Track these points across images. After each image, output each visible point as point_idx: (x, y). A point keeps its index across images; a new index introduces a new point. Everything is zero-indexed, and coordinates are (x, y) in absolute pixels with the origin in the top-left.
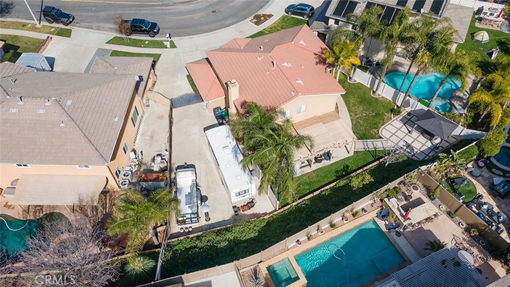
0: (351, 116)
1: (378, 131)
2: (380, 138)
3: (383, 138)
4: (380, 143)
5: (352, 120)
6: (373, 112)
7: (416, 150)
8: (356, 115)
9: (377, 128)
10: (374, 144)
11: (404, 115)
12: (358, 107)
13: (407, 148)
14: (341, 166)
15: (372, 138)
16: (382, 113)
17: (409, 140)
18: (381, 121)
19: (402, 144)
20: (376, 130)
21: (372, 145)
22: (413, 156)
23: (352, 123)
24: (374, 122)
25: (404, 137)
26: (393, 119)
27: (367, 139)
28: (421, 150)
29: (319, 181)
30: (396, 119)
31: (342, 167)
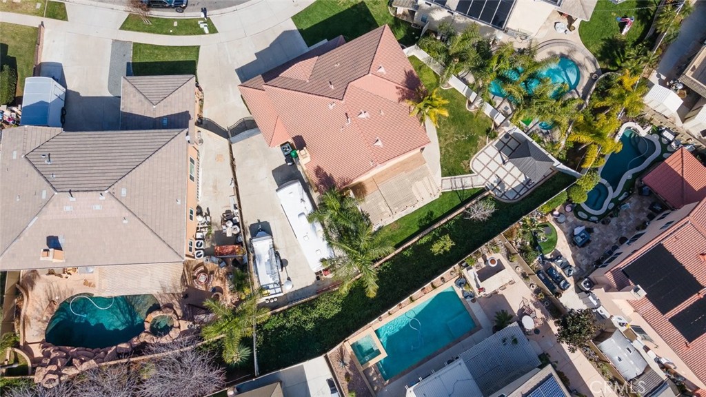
0: (440, 141)
1: (469, 163)
2: (471, 172)
3: (473, 173)
4: (469, 178)
5: (441, 148)
6: (466, 135)
7: (506, 188)
8: (446, 140)
9: (468, 159)
10: (463, 182)
11: (500, 138)
12: (450, 128)
13: (498, 185)
14: (425, 213)
15: (461, 174)
16: (477, 135)
17: (501, 173)
18: (474, 148)
19: (493, 180)
20: (466, 162)
21: (460, 183)
22: (503, 194)
23: (441, 153)
24: (465, 150)
25: (496, 170)
26: (488, 144)
27: (455, 174)
28: (513, 187)
29: (402, 234)
30: (491, 144)
31: (426, 215)
